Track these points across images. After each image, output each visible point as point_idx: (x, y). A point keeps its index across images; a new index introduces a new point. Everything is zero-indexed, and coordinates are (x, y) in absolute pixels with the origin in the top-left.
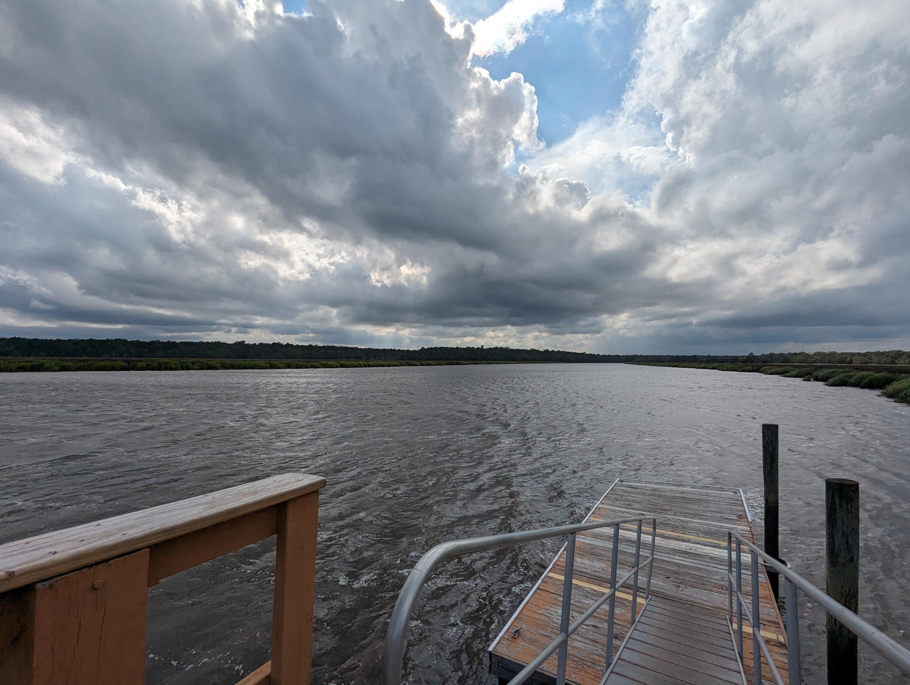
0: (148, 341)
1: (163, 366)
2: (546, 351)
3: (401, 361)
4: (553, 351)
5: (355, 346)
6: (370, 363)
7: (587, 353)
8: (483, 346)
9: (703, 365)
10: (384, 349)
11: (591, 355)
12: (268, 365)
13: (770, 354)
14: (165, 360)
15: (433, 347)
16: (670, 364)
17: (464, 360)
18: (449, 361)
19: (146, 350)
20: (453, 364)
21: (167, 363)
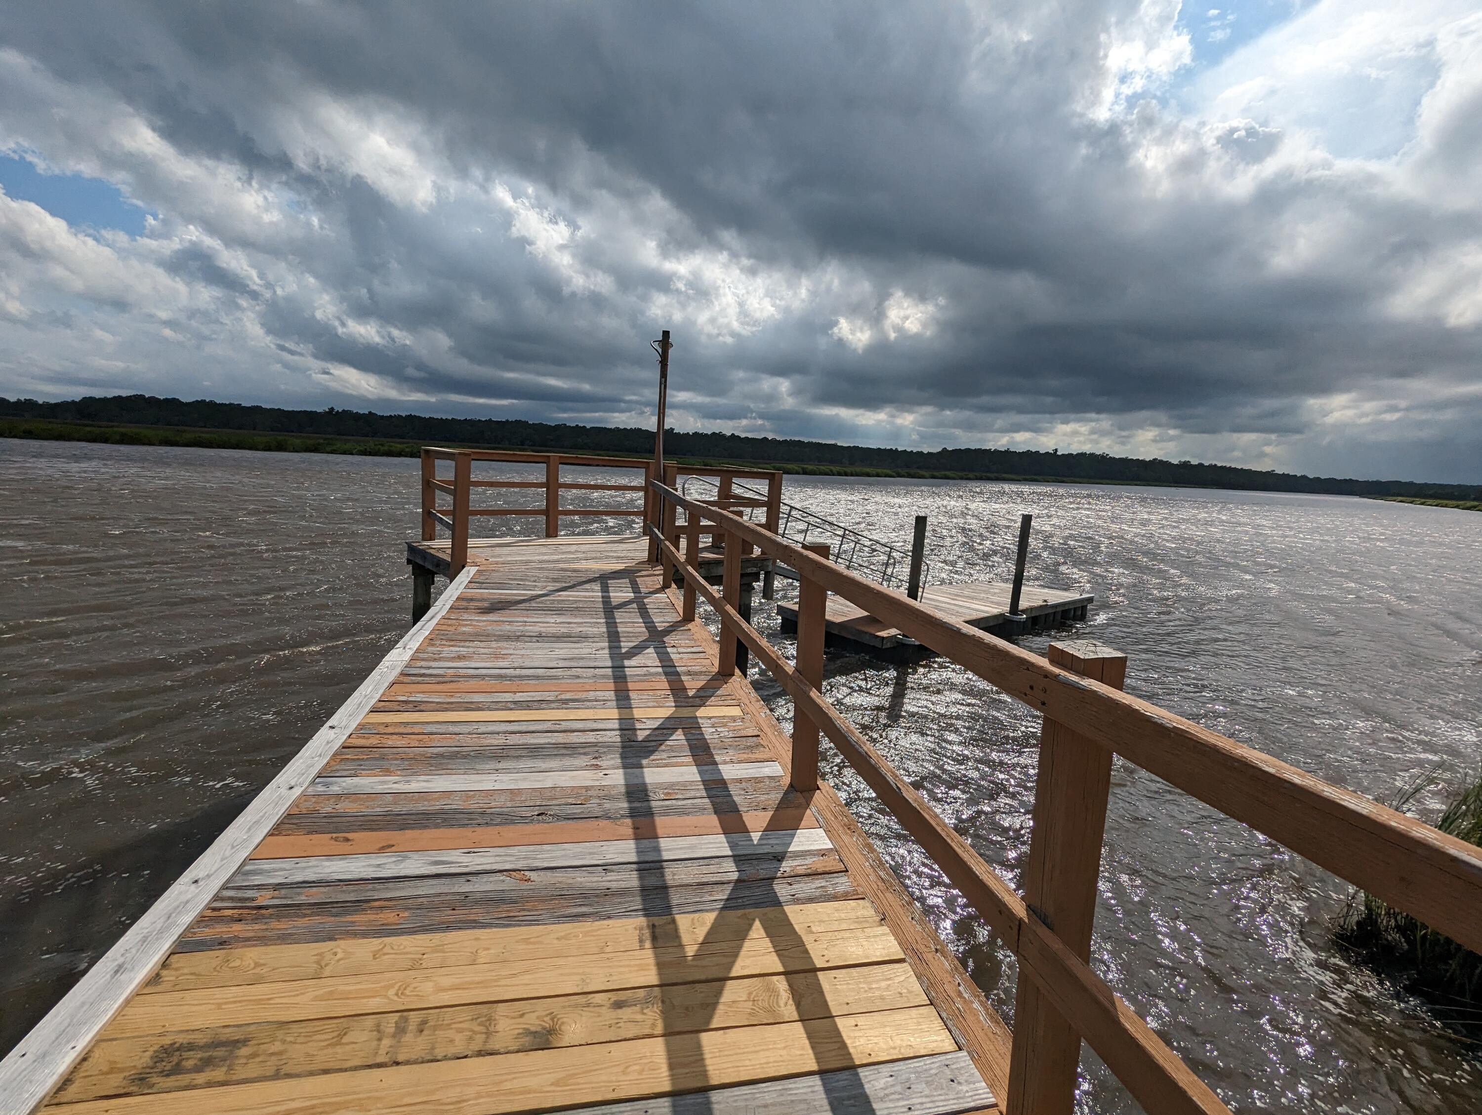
2: (1185, 465)
3: (900, 470)
4: (1201, 465)
5: (833, 442)
7: (1279, 471)
8: (1056, 450)
15: (963, 448)
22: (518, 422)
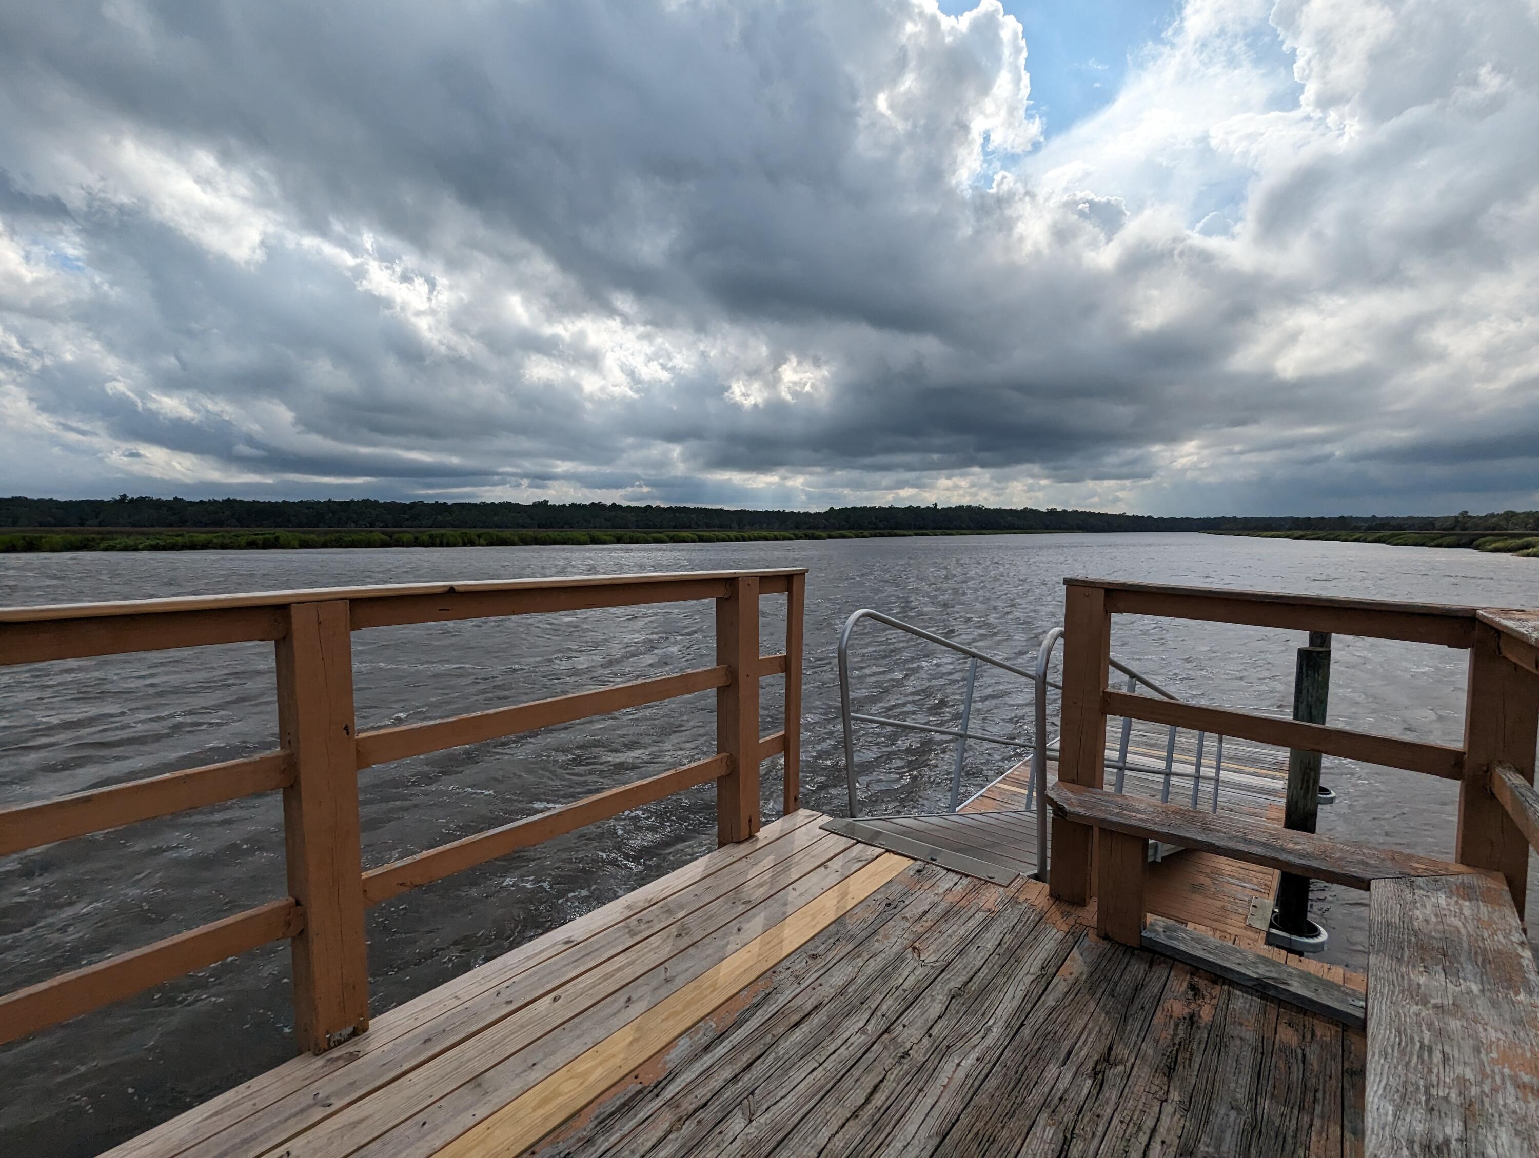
0: (408, 502)
1: (438, 540)
2: (1052, 512)
3: (797, 532)
4: (1065, 511)
5: (719, 507)
6: (746, 535)
7: (1129, 514)
8: (936, 504)
9: (1357, 535)
10: (767, 511)
11: (1135, 518)
12: (587, 538)
13: (1507, 513)
14: (436, 531)
15: (849, 508)
16: (1289, 533)
17: (902, 529)
18: (878, 531)
19: (407, 517)
20: (882, 536)
21: (443, 535)
22: (366, 502)
